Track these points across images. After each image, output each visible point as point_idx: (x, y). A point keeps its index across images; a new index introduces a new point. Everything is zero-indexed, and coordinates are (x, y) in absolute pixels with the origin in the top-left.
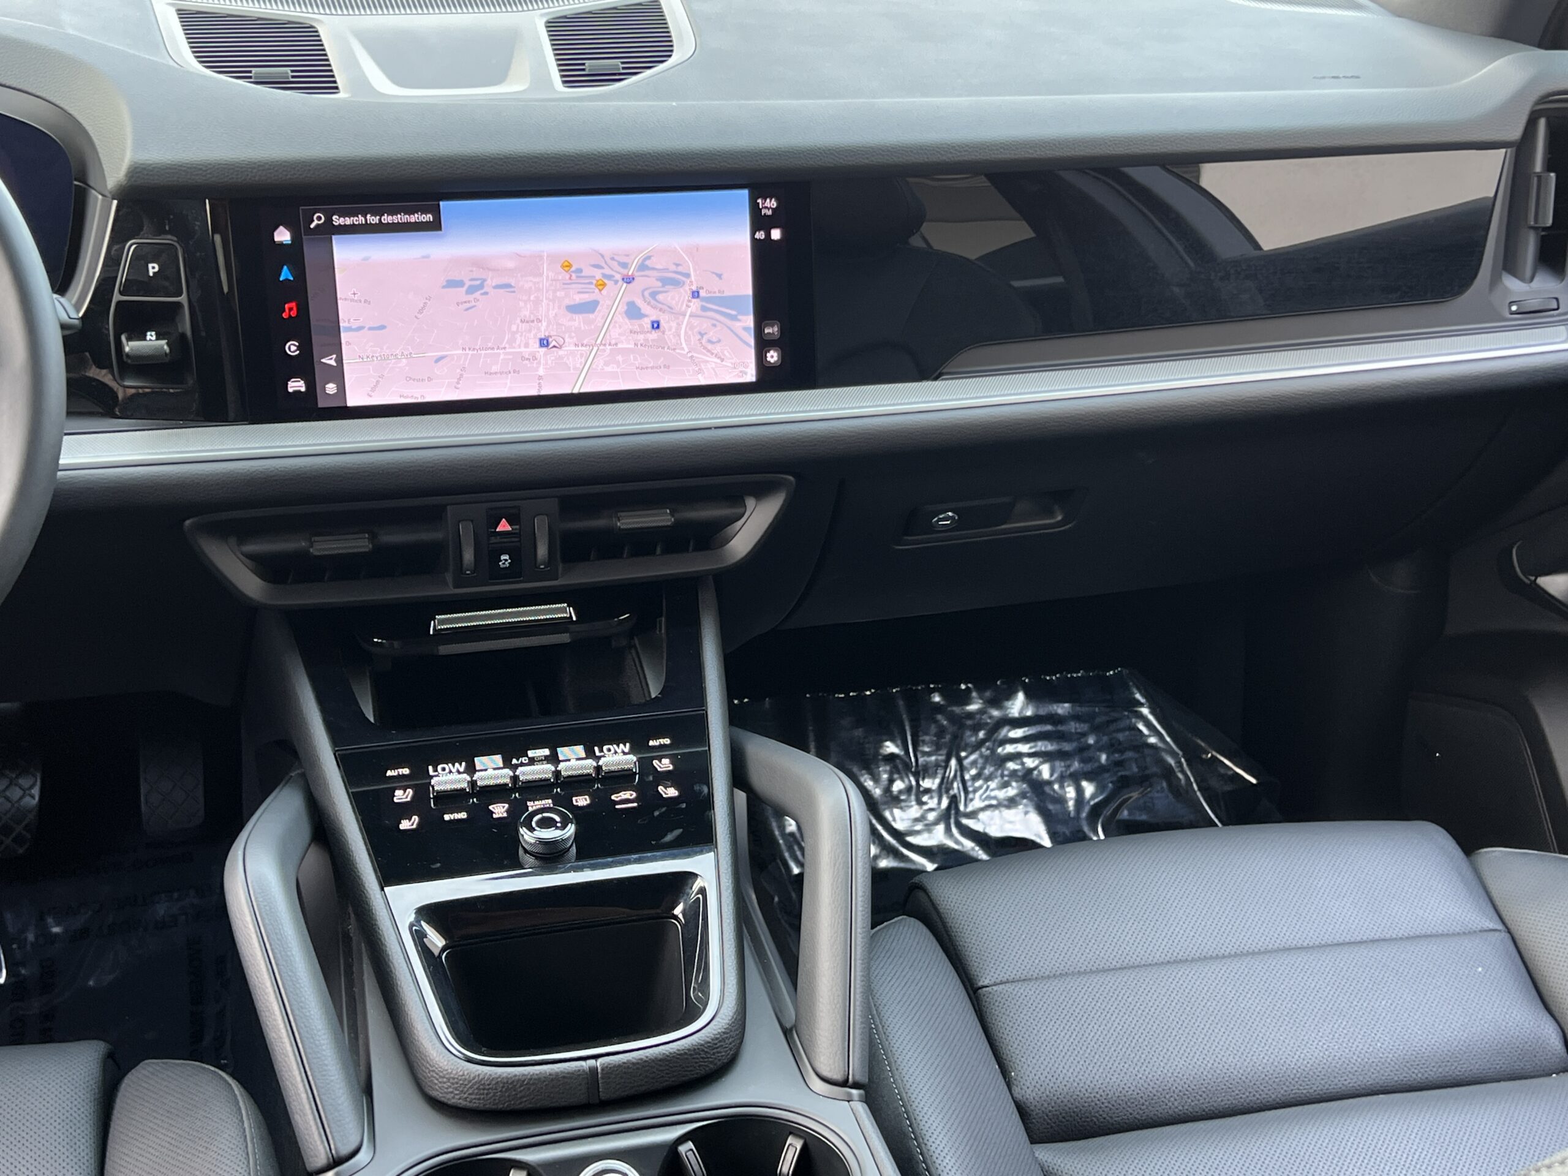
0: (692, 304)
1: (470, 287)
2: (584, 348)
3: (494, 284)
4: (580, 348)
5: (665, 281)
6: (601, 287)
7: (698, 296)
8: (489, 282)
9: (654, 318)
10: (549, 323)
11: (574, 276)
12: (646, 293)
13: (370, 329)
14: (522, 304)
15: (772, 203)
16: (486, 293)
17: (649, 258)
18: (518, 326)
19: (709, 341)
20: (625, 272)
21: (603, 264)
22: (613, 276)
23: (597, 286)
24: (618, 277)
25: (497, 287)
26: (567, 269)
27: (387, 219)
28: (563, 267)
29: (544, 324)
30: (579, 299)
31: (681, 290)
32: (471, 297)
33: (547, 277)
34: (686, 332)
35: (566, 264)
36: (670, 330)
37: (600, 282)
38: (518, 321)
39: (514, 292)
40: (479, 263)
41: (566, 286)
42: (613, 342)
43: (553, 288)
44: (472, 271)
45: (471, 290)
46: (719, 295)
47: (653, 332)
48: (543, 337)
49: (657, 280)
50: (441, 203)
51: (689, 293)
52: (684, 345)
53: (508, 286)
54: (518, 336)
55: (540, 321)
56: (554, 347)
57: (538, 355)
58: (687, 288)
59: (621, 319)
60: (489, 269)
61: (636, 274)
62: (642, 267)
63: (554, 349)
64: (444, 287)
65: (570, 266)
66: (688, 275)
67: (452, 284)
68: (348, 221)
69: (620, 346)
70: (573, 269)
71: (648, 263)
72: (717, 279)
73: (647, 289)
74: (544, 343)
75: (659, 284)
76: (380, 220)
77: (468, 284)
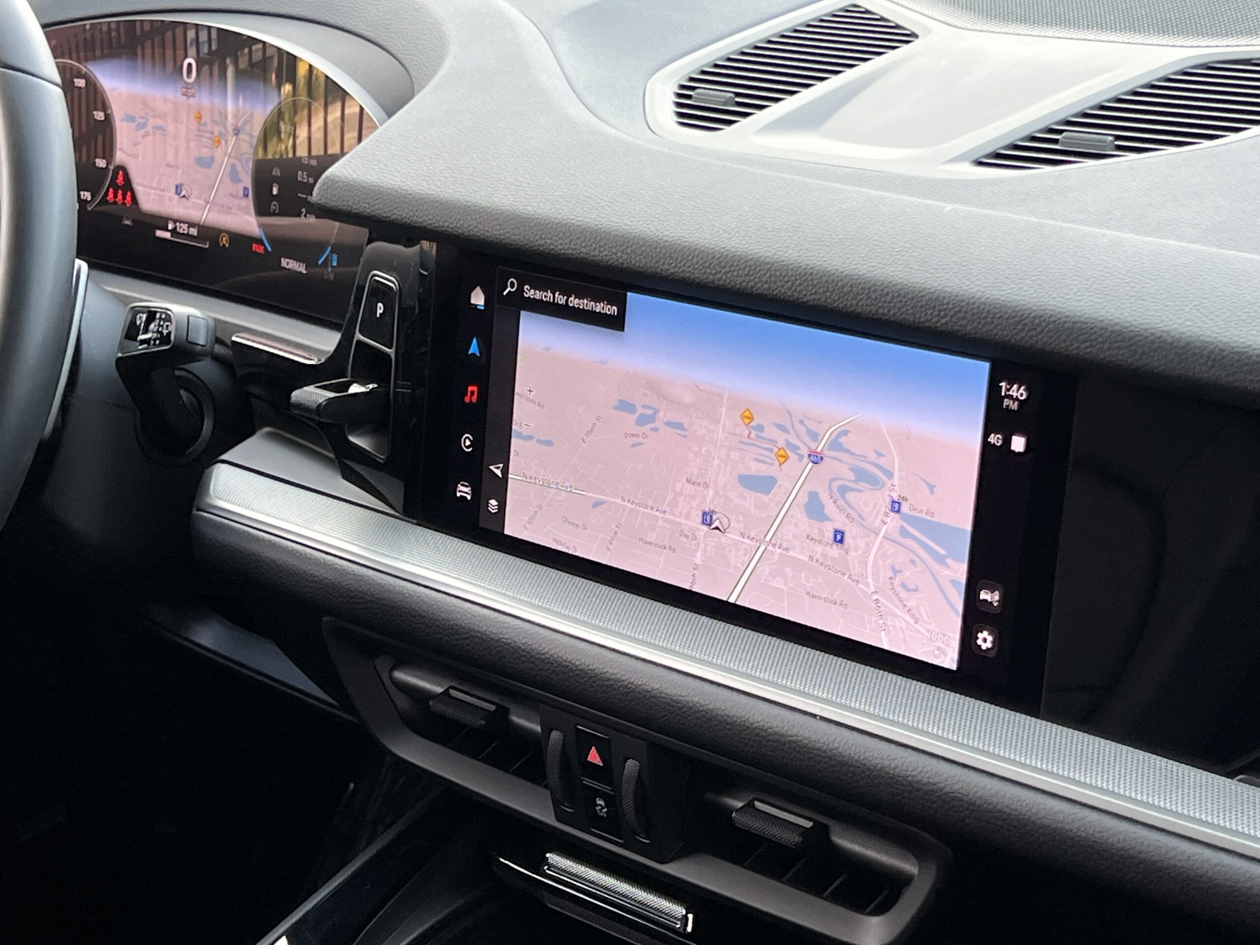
0: (889, 520)
1: (642, 416)
2: (748, 542)
3: (666, 420)
4: (745, 540)
5: (861, 475)
6: (782, 460)
7: (898, 511)
8: (661, 414)
9: (839, 527)
10: (716, 493)
11: (754, 433)
12: (835, 485)
13: (539, 441)
14: (691, 455)
15: (1019, 392)
16: (655, 430)
17: (845, 433)
18: (683, 485)
19: (903, 585)
20: (813, 446)
21: (788, 426)
22: (799, 449)
23: (778, 456)
24: (805, 452)
25: (670, 424)
26: (747, 421)
27: (574, 302)
28: (743, 417)
29: (711, 493)
30: (755, 469)
31: (879, 494)
32: (639, 430)
33: (724, 426)
34: (875, 561)
35: (747, 414)
36: (856, 550)
37: (782, 452)
38: (684, 479)
39: (685, 436)
40: (654, 387)
41: (742, 446)
42: (785, 545)
43: (727, 444)
44: (645, 395)
45: (643, 420)
46: (928, 517)
47: (835, 546)
48: (707, 510)
49: (851, 469)
50: (629, 294)
51: (888, 500)
52: (870, 580)
53: (680, 426)
54: (681, 499)
55: (708, 486)
56: (717, 528)
57: (698, 534)
58: (887, 493)
59: (799, 514)
60: (664, 398)
61: (827, 453)
62: (835, 445)
63: (717, 531)
64: (616, 408)
65: (751, 419)
66: (890, 475)
67: (625, 406)
68: (538, 295)
69: (791, 553)
70: (754, 423)
71: (842, 440)
72: (927, 491)
73: (834, 479)
74: (707, 518)
75: (853, 477)
76: (567, 301)
77: (640, 411)
